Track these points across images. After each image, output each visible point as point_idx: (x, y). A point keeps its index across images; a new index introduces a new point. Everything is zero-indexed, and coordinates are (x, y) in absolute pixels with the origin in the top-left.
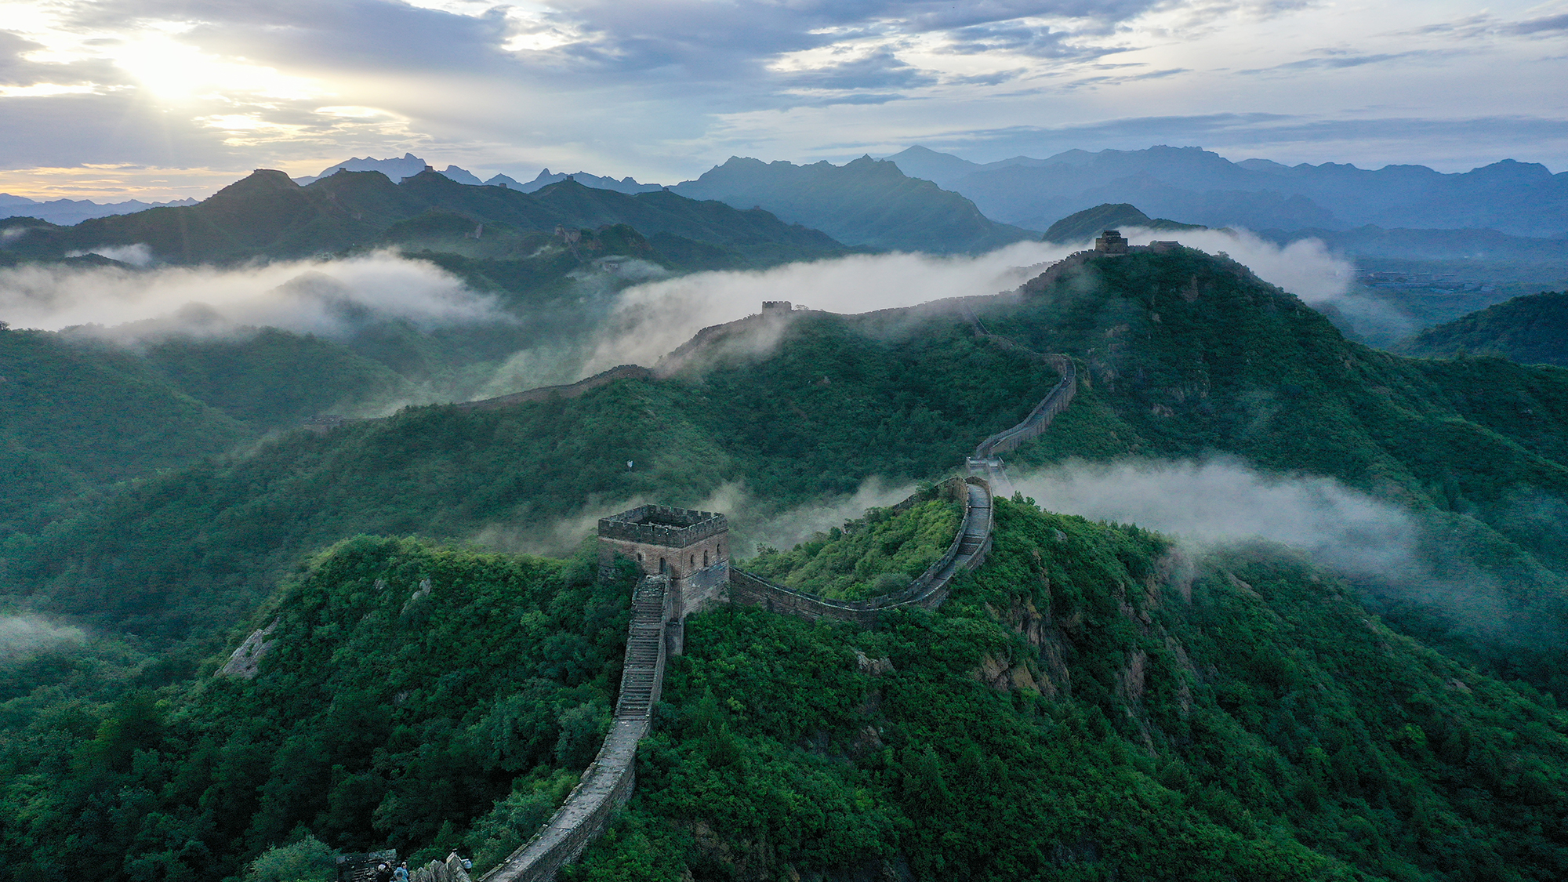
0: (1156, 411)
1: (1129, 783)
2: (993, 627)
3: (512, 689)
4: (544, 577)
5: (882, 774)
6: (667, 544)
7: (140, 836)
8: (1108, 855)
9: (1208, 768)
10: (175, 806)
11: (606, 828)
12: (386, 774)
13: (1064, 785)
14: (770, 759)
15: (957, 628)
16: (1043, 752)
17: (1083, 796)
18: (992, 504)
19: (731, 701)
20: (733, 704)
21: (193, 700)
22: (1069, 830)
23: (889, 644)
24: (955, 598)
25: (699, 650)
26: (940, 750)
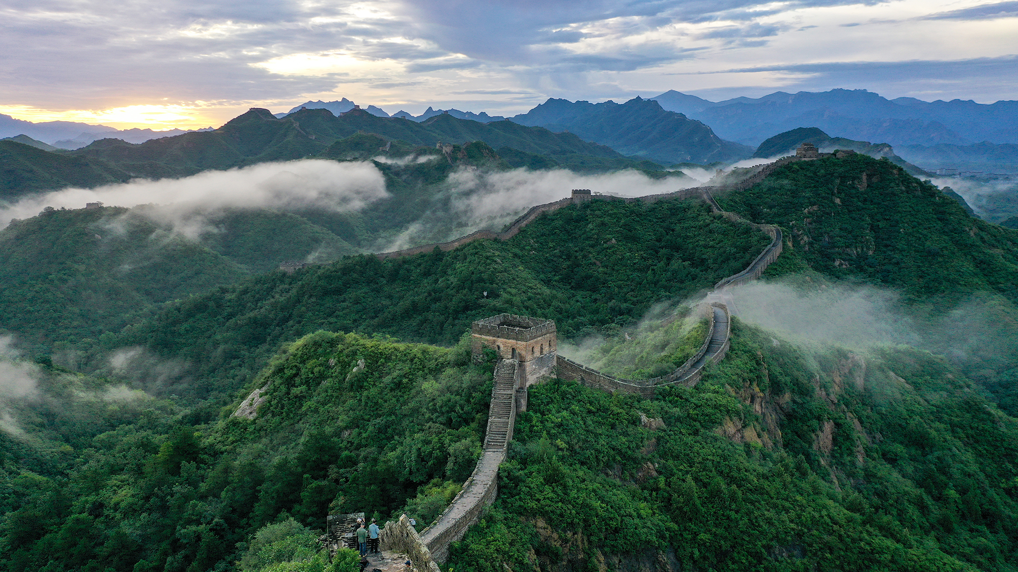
0: (837, 263)
1: (824, 507)
2: (731, 400)
3: (416, 430)
4: (436, 359)
5: (657, 494)
6: (517, 339)
7: (186, 515)
8: (810, 554)
9: (876, 500)
10: (206, 497)
11: (480, 519)
12: (337, 481)
13: (780, 507)
14: (584, 480)
15: (707, 400)
16: (766, 484)
17: (793, 514)
18: (729, 319)
19: (559, 442)
20: (560, 444)
21: (217, 432)
22: (783, 536)
23: (662, 409)
24: (705, 380)
25: (537, 408)
26: (696, 480)
